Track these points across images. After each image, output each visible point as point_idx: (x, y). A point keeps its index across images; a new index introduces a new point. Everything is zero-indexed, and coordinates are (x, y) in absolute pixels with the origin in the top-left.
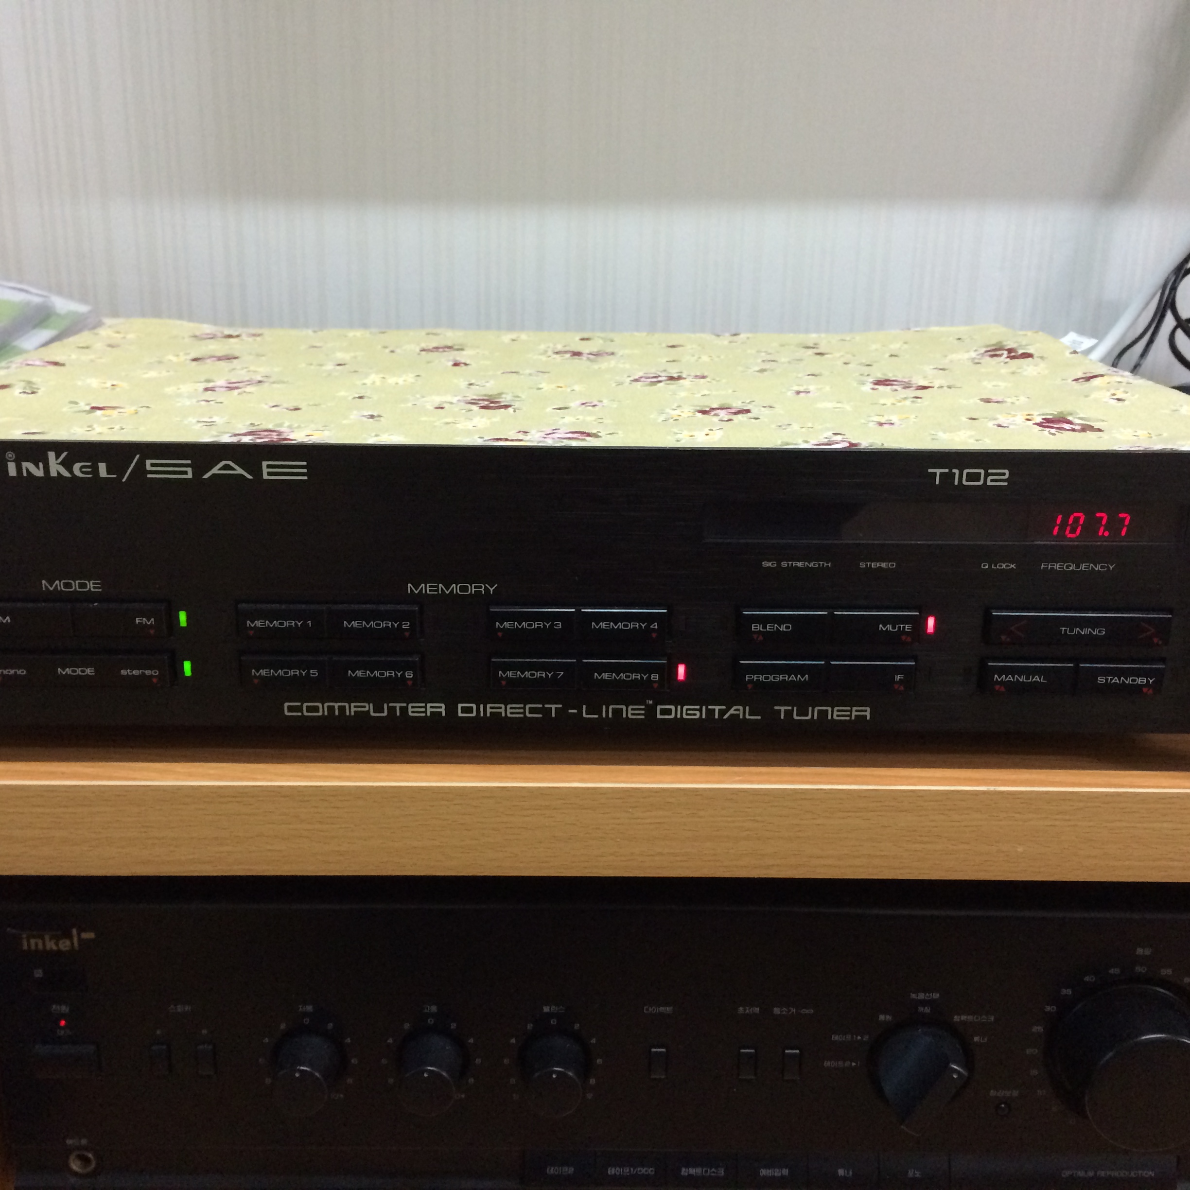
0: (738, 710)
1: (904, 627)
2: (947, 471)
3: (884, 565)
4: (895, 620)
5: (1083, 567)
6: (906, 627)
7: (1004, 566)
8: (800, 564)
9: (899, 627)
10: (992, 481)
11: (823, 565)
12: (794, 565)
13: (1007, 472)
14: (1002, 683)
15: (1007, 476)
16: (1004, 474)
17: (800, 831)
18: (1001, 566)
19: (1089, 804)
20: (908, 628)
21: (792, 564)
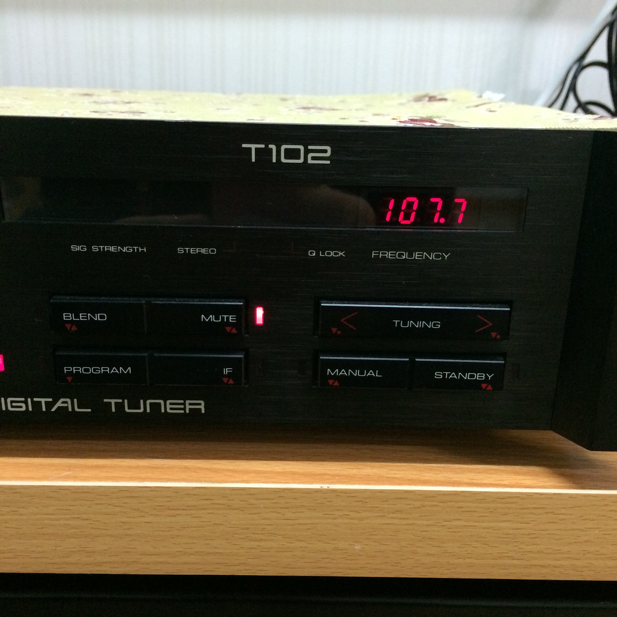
0: (66, 402)
1: (228, 318)
2: (263, 146)
3: (203, 251)
4: (217, 311)
5: (416, 256)
6: (230, 318)
7: (332, 254)
8: (112, 249)
9: (223, 318)
10: (313, 158)
11: (138, 249)
12: (106, 249)
13: (328, 148)
14: (335, 377)
15: (328, 154)
16: (325, 151)
17: (129, 529)
18: (329, 254)
19: (427, 503)
20: (232, 318)
21: (104, 248)
